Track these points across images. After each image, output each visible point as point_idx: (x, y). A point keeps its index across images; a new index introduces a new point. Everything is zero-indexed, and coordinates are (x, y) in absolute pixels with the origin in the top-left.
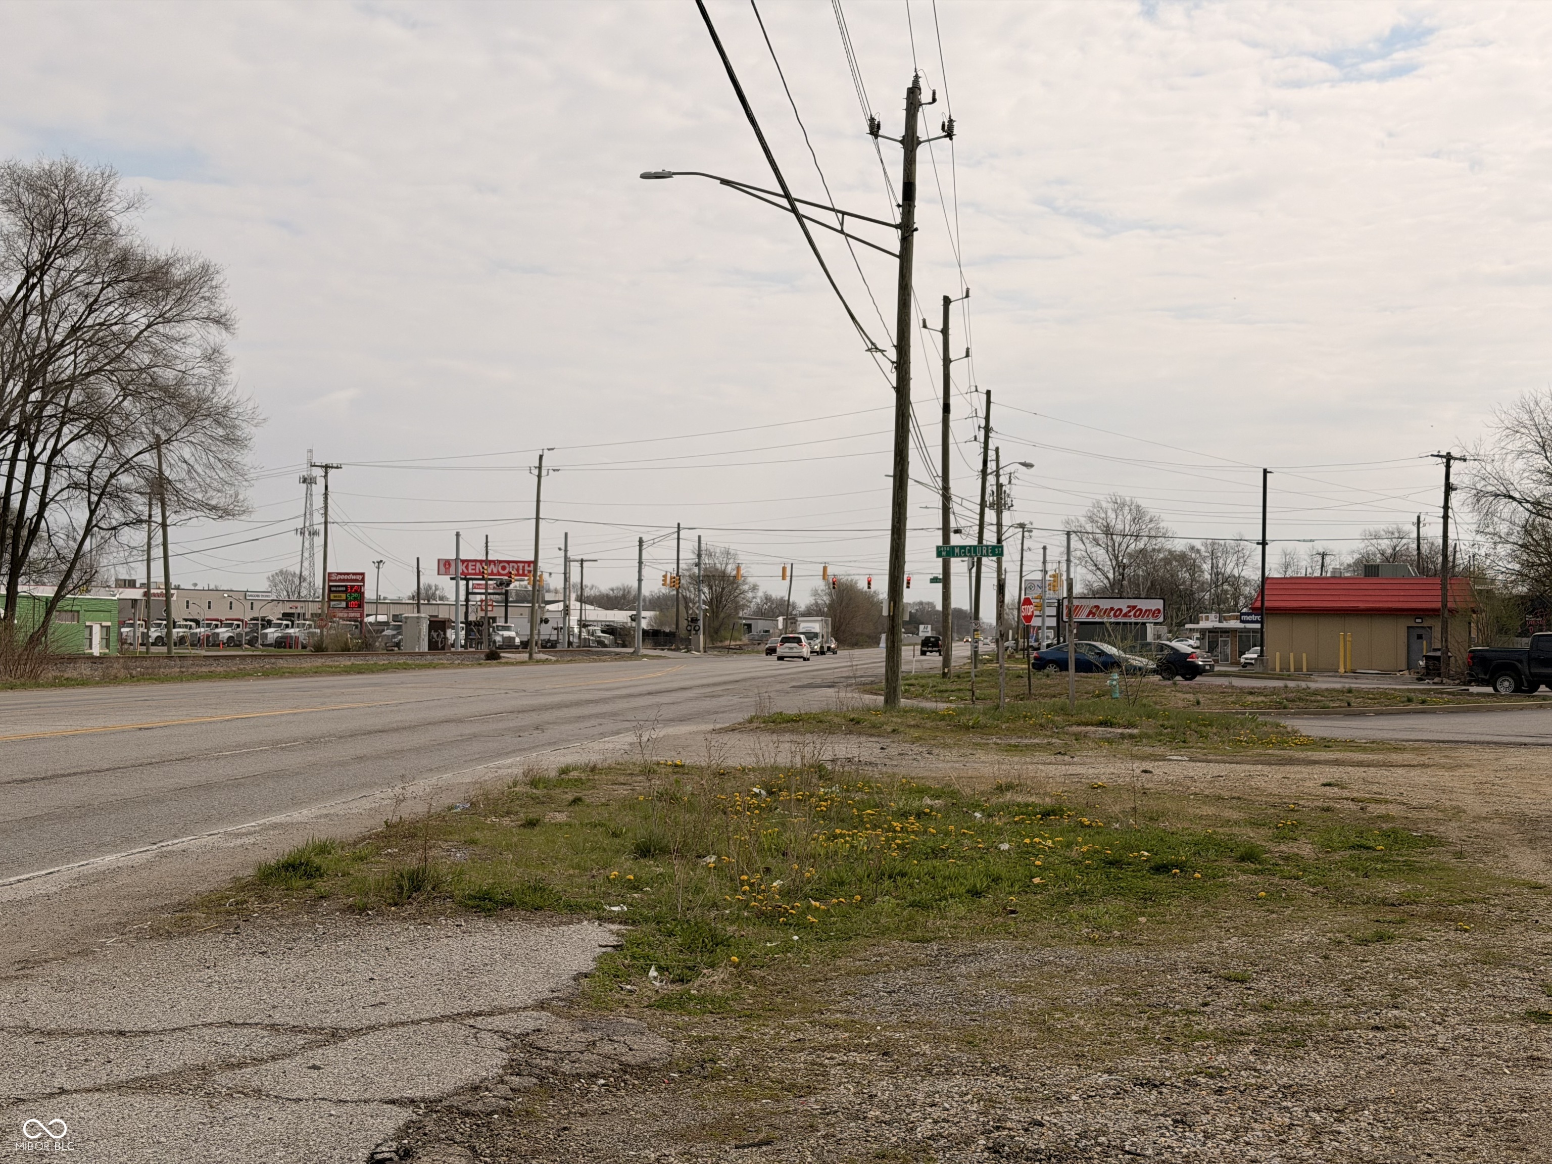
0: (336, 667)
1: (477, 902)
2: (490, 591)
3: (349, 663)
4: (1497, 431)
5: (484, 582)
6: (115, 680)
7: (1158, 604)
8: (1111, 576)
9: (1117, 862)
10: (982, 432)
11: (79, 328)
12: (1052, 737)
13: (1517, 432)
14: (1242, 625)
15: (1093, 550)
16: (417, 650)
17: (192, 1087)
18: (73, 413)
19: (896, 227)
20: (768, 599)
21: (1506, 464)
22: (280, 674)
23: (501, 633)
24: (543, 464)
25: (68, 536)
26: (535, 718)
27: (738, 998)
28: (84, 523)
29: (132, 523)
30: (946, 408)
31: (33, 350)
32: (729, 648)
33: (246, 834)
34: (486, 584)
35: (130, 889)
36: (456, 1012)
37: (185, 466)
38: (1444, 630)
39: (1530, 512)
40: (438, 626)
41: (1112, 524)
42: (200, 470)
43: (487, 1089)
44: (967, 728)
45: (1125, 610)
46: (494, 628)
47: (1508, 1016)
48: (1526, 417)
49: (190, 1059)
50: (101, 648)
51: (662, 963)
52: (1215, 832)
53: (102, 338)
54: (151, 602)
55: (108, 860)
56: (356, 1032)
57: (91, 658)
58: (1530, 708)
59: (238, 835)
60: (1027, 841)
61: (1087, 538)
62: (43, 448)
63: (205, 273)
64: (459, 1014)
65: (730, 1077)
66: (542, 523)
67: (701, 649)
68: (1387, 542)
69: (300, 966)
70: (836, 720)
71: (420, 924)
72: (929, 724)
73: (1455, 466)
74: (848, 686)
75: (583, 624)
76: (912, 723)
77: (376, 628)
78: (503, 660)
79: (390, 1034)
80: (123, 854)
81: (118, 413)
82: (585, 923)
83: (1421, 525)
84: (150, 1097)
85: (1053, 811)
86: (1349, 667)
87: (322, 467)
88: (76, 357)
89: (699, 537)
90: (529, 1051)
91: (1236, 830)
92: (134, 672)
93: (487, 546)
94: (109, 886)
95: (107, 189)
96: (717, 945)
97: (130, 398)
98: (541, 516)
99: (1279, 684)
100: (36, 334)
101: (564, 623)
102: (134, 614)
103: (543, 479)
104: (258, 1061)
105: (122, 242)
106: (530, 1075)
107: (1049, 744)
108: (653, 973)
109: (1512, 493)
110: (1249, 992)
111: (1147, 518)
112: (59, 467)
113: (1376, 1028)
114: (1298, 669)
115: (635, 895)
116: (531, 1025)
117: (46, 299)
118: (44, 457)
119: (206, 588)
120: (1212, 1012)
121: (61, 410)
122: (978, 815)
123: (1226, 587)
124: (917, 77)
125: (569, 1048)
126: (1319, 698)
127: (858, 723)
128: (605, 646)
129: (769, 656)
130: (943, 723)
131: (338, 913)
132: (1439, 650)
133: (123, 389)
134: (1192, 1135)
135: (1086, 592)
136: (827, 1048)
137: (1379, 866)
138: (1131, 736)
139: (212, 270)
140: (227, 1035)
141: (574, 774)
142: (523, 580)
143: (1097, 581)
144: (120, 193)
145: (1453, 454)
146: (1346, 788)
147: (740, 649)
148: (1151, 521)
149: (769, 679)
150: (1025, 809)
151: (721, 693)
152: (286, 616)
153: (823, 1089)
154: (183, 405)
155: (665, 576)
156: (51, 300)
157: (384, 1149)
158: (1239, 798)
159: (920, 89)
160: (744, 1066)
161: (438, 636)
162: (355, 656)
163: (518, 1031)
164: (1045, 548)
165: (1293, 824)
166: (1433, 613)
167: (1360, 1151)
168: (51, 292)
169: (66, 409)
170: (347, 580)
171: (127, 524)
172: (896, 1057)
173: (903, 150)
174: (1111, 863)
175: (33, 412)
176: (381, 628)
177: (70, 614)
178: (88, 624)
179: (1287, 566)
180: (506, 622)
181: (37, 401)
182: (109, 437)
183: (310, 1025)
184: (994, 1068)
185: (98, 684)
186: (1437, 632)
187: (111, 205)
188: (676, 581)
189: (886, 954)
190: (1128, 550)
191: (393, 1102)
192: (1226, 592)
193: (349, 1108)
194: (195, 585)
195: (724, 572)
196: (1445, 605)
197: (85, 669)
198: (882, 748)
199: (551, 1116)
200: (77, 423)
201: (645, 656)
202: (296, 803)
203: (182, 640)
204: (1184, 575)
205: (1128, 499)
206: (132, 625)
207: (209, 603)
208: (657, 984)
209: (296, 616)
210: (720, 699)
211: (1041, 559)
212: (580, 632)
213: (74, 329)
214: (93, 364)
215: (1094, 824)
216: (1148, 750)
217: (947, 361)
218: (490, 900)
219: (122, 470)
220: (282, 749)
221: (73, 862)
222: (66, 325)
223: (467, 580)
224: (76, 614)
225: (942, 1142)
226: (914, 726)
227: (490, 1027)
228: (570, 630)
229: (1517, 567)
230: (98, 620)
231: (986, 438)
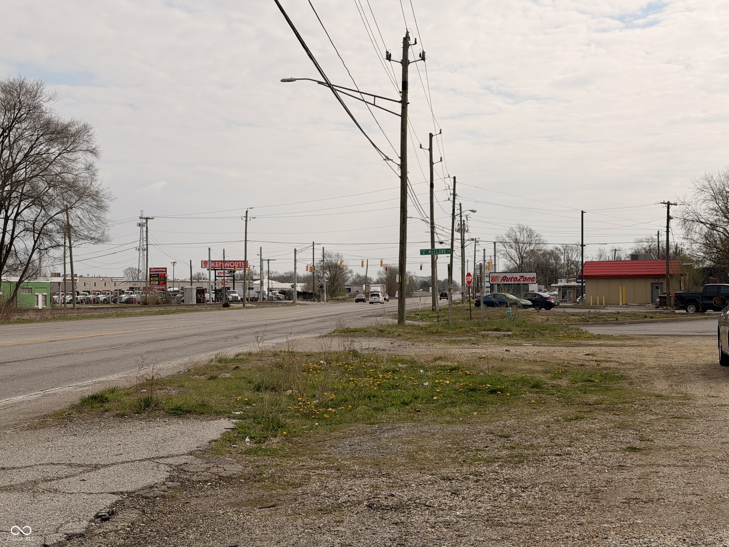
0: (151, 312)
1: (174, 411)
2: (225, 275)
3: (158, 310)
4: (693, 190)
5: (223, 271)
6: (46, 320)
7: (534, 275)
8: (518, 262)
9: (474, 389)
10: (452, 196)
11: (27, 156)
12: (471, 336)
13: (703, 191)
14: (577, 284)
15: (510, 250)
16: (191, 303)
17: (27, 489)
18: (25, 196)
19: (399, 102)
20: (358, 276)
21: (698, 206)
22: (124, 315)
23: (231, 294)
24: (248, 215)
25: (25, 253)
26: (236, 333)
27: (282, 449)
28: (32, 247)
29: (55, 246)
30: (432, 186)
31: (6, 167)
32: (338, 300)
33: (85, 386)
34: (224, 272)
35: (25, 410)
36: (152, 457)
37: (78, 219)
38: (668, 285)
39: (710, 228)
40: (201, 292)
41: (518, 238)
42: (86, 222)
43: (157, 487)
44: (433, 333)
45: (518, 278)
46: (228, 292)
47: (619, 449)
48: (707, 183)
49: (30, 478)
50: (43, 305)
51: (253, 435)
52: (526, 376)
53: (38, 160)
54: (66, 283)
55: (20, 398)
56: (105, 466)
57: (38, 310)
58: (701, 319)
59: (81, 387)
60: (437, 381)
61: (507, 245)
62: (12, 212)
63: (85, 128)
64: (153, 458)
65: (267, 481)
66: (248, 243)
67: (325, 300)
68: (646, 243)
69: (90, 440)
70: (373, 331)
71: (148, 421)
72: (415, 331)
74: (389, 316)
75: (270, 290)
76: (408, 331)
77: (174, 293)
78: (231, 307)
79: (120, 467)
80: (27, 395)
81: (46, 195)
82: (222, 419)
83: (660, 236)
84: (8, 493)
85: (455, 368)
86: (624, 303)
87: (145, 218)
88: (26, 169)
89: (323, 248)
90: (180, 472)
91: (536, 375)
92: (56, 316)
93: (224, 254)
94: (16, 409)
95: (40, 91)
96: (279, 428)
97: (52, 188)
98: (247, 239)
99: (587, 310)
100: (7, 159)
101: (261, 289)
102: (59, 289)
103: (248, 222)
104: (59, 478)
105: (47, 116)
106: (177, 482)
107: (470, 340)
108: (247, 439)
109: (701, 220)
110: (508, 441)
111: (535, 234)
112: (19, 221)
113: (558, 455)
114: (601, 304)
115: (248, 407)
116: (184, 461)
117: (11, 143)
118: (12, 217)
119: (93, 276)
120: (488, 451)
121: (19, 194)
122: (422, 371)
123: (572, 266)
124: (408, 32)
125: (198, 470)
126: (604, 317)
127: (383, 332)
128: (281, 300)
129: (357, 303)
130: (422, 331)
131: (112, 418)
132: (666, 293)
133: (48, 184)
134: (457, 498)
135: (506, 270)
136: (314, 468)
137: (592, 389)
138: (509, 336)
139: (88, 127)
140: (49, 468)
141: (241, 357)
142: (241, 270)
143: (512, 265)
144: (45, 93)
145: (670, 202)
146: (595, 356)
147: (344, 300)
148: (537, 236)
149: (352, 314)
150: (443, 368)
151: (328, 320)
152: (131, 289)
153: (306, 485)
154: (77, 191)
155: (307, 267)
156: (14, 143)
157: (103, 511)
158: (544, 361)
159: (409, 38)
160: (274, 476)
161: (201, 296)
162: (161, 306)
163: (177, 464)
164: (484, 250)
165: (562, 372)
166: (662, 276)
167: (527, 503)
168: (13, 139)
169: (22, 194)
170: (159, 271)
171: (52, 247)
172: (342, 471)
173: (402, 67)
174: (472, 390)
175: (6, 196)
176: (176, 293)
177: (27, 290)
178: (36, 294)
179: (601, 256)
180: (234, 289)
181: (8, 190)
182: (42, 206)
183: (86, 464)
184: (383, 474)
185: (38, 322)
186: (665, 286)
187: (41, 98)
188: (313, 268)
189: (354, 430)
190: (526, 250)
191: (113, 493)
192: (572, 269)
193: (93, 496)
194: (88, 275)
195: (336, 264)
196: (668, 273)
197: (32, 315)
198: (391, 343)
199: (183, 498)
200: (27, 200)
201: (298, 304)
202: (113, 372)
203: (82, 301)
204: (552, 261)
205: (525, 226)
206: (58, 294)
207: (95, 283)
208: (248, 444)
209: (135, 288)
210: (326, 323)
211: (483, 255)
212: (268, 293)
213: (26, 156)
214: (34, 172)
215: (471, 374)
216: (515, 341)
217: (432, 164)
218: (180, 410)
219: (49, 222)
220: (114, 349)
221: (3, 399)
222: (21, 155)
223: (215, 270)
224: (30, 289)
225: (349, 504)
226: (408, 333)
227: (165, 463)
228: (264, 294)
229: (702, 254)
230: (41, 292)
231: (454, 199)
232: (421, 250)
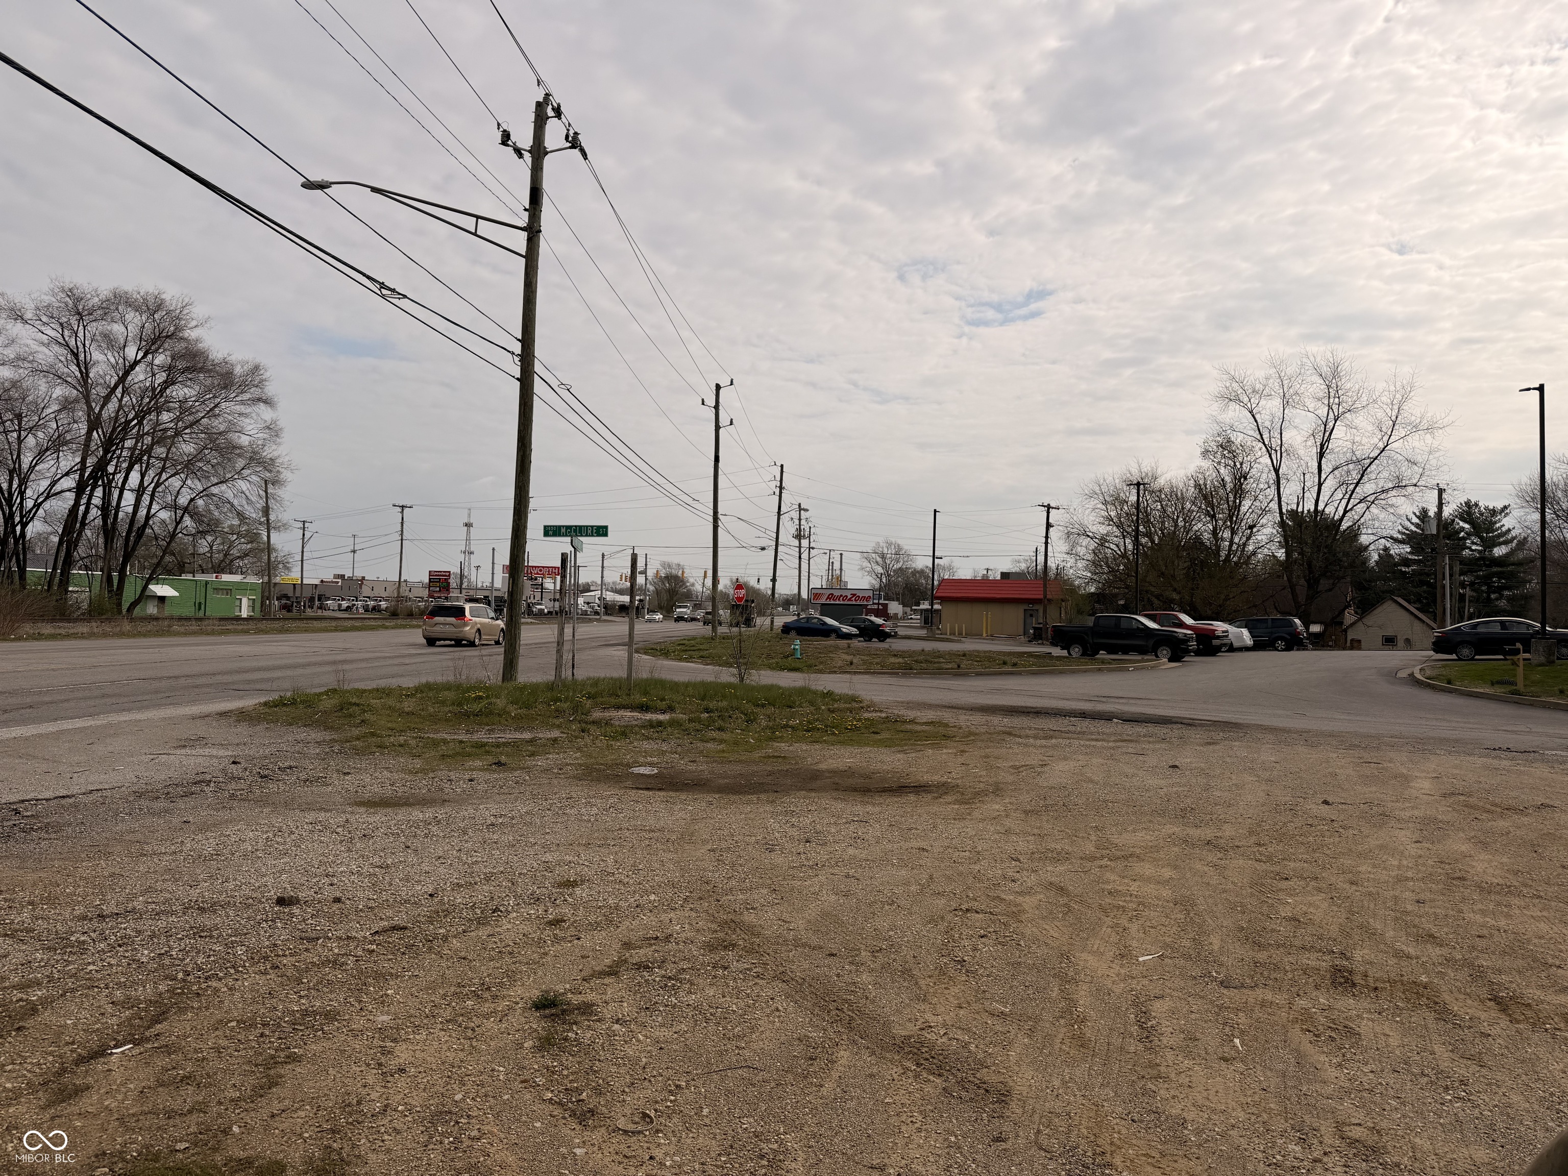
4: (1079, 495)
13: (1092, 497)
15: (875, 567)
19: (524, 229)
21: (1085, 516)
38: (1045, 612)
39: (1098, 543)
41: (885, 554)
45: (849, 597)
48: (1098, 488)
50: (248, 612)
57: (239, 619)
61: (873, 561)
73: (1053, 512)
83: (1037, 554)
86: (989, 634)
87: (398, 506)
109: (1088, 533)
114: (960, 634)
132: (1042, 624)
145: (1052, 505)
166: (1038, 601)
170: (439, 575)
173: (531, 160)
177: (224, 591)
178: (238, 597)
180: (541, 600)
186: (1041, 611)
190: (893, 568)
196: (1045, 597)
205: (894, 542)
224: (228, 591)
229: (1089, 575)
230: (244, 595)
231: (781, 493)
232: (545, 527)
